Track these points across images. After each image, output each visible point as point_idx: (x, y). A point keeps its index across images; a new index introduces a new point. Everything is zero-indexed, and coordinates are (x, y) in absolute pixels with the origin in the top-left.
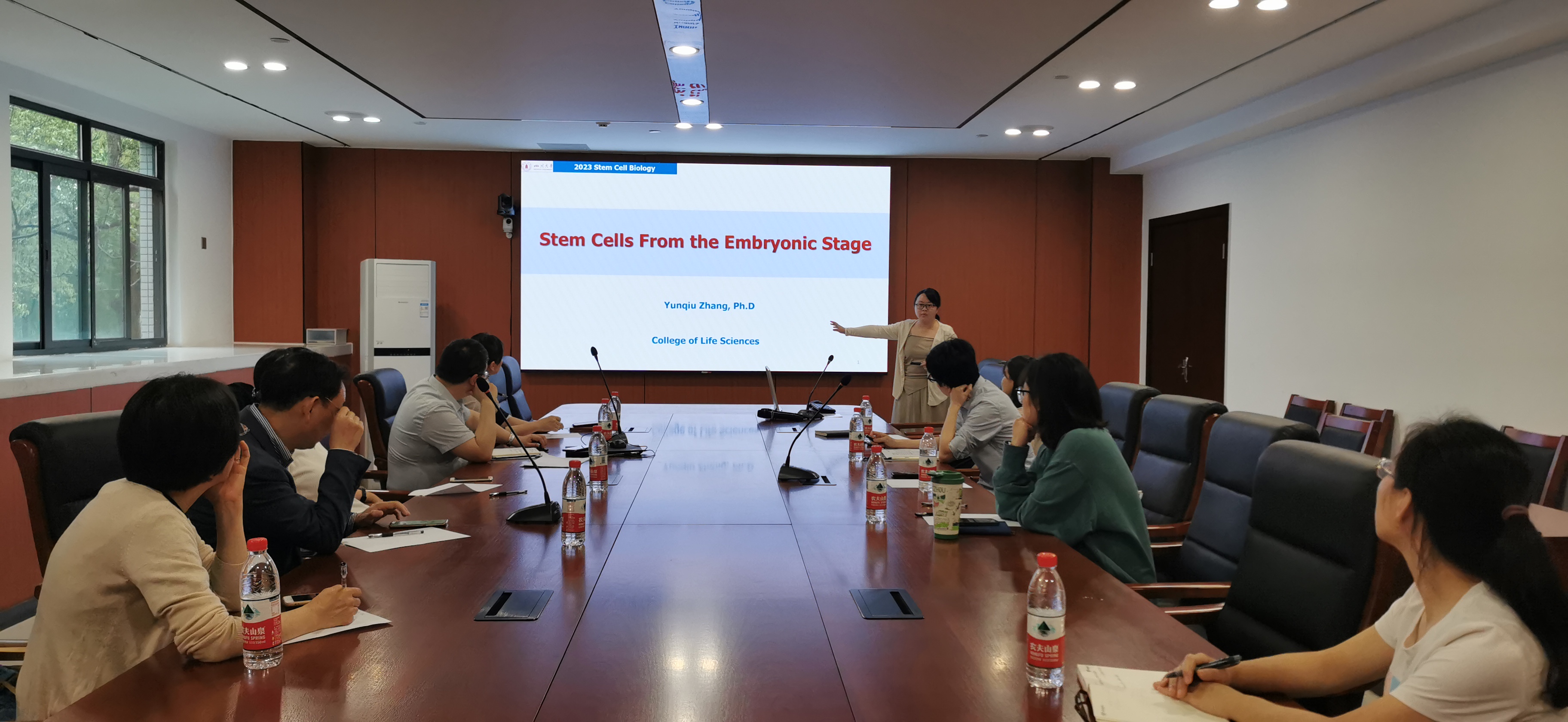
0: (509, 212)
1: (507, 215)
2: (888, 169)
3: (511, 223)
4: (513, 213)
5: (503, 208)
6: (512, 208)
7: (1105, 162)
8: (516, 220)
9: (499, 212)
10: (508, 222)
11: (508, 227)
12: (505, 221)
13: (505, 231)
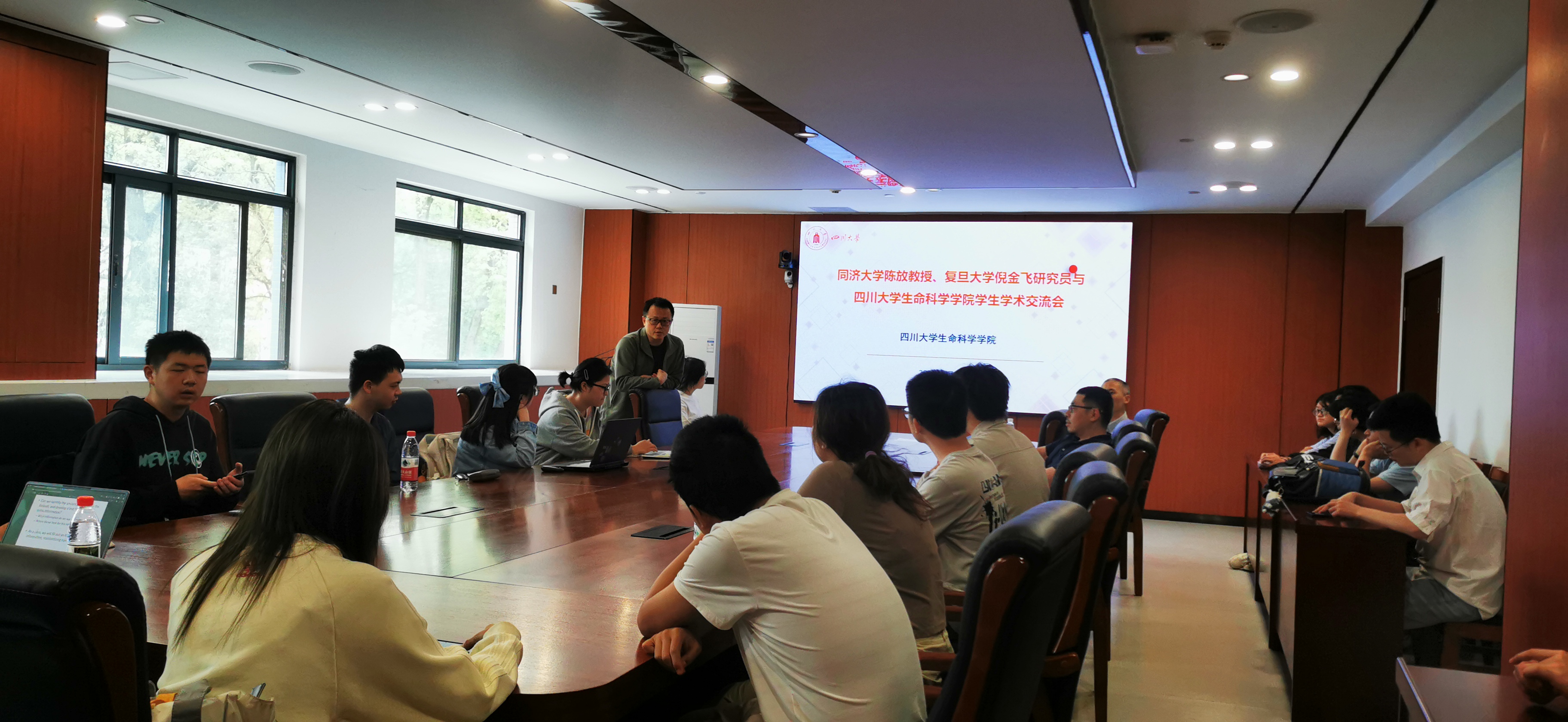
0: (788, 266)
1: (786, 267)
2: (1130, 225)
3: (791, 276)
4: (791, 267)
5: (782, 263)
6: (791, 263)
7: (1361, 214)
8: (795, 273)
9: (780, 266)
10: (789, 274)
11: (787, 278)
12: (786, 273)
13: (786, 282)
